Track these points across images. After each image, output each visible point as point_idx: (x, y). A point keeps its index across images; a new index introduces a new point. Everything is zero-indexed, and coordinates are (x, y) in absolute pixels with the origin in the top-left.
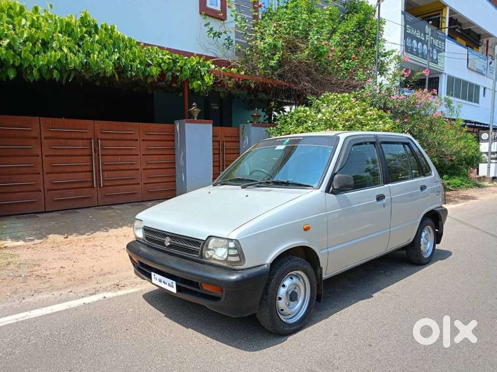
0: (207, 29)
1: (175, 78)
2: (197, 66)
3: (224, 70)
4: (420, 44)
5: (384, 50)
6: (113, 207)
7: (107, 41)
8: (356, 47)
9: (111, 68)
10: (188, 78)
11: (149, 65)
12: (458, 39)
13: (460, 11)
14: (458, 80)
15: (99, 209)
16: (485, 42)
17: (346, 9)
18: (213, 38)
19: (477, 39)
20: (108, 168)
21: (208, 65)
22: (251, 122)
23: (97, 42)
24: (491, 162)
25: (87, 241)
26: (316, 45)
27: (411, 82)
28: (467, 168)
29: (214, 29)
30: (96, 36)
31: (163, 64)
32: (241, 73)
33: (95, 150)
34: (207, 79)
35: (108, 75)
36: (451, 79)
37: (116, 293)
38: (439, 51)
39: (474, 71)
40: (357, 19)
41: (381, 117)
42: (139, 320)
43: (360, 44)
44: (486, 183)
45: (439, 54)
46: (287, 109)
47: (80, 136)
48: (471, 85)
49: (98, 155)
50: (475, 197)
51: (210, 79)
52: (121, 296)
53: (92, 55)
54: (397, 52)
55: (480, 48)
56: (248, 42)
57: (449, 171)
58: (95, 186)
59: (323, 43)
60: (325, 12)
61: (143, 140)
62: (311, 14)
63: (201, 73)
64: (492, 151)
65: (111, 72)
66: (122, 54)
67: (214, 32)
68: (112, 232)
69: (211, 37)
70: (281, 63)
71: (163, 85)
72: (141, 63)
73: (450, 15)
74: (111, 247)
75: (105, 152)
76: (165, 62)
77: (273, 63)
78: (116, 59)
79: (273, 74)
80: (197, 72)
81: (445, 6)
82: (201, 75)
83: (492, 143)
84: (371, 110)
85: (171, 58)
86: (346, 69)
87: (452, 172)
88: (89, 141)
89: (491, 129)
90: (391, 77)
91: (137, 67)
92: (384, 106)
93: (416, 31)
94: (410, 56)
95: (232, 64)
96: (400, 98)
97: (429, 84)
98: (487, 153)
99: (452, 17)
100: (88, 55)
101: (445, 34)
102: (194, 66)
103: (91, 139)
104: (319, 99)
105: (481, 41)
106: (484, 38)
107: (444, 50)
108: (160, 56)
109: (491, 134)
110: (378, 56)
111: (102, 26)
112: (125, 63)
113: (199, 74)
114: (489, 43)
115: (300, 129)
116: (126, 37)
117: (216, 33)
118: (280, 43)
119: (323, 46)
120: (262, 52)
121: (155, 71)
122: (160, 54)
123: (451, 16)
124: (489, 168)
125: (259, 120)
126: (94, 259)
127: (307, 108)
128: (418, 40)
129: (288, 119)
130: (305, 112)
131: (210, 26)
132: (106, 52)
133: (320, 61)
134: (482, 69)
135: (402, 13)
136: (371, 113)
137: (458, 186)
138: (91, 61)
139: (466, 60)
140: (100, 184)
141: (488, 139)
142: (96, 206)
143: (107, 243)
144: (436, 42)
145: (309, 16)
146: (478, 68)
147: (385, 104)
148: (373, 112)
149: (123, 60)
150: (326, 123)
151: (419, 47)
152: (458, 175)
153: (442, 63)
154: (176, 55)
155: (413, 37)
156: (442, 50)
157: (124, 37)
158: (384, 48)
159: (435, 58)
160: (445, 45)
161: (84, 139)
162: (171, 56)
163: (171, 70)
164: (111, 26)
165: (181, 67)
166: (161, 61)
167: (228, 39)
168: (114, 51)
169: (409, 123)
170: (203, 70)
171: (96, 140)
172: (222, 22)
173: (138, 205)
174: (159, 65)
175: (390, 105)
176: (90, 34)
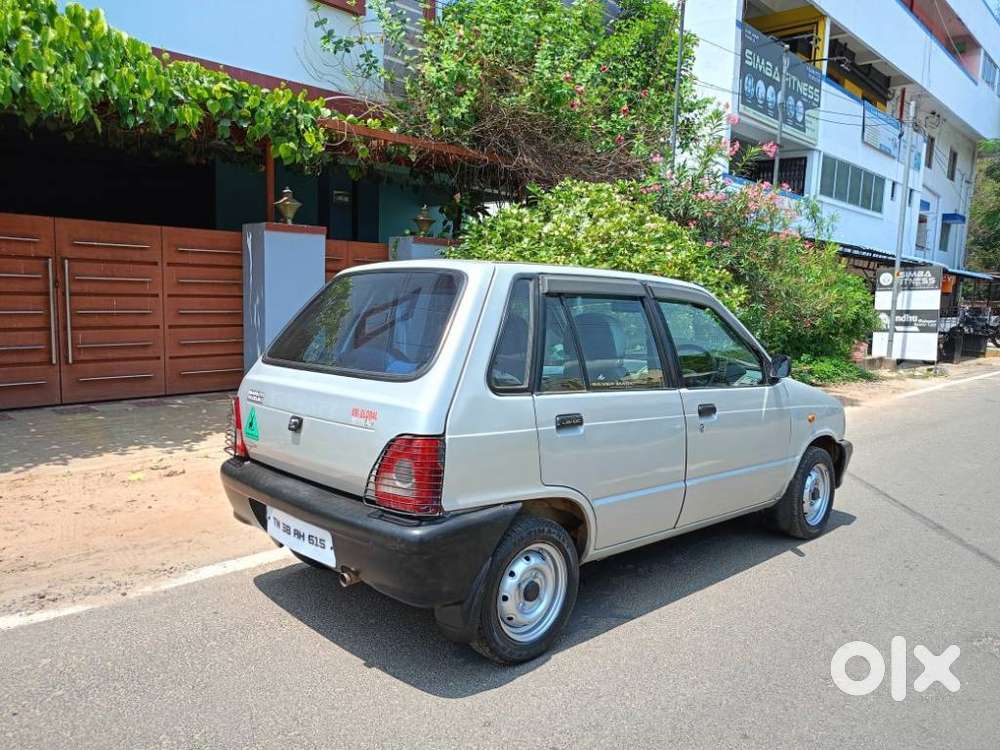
0: (321, 32)
1: (238, 133)
2: (289, 111)
3: (350, 122)
4: (771, 89)
5: (695, 97)
6: (93, 407)
7: (75, 44)
8: (634, 88)
9: (81, 106)
10: (267, 135)
11: (178, 102)
12: (847, 83)
13: (851, 29)
14: (844, 165)
15: (61, 413)
16: (898, 93)
17: (622, 9)
18: (335, 52)
19: (883, 85)
20: (84, 321)
21: (317, 108)
22: (412, 234)
23: (52, 45)
24: (895, 331)
25: (14, 485)
26: (547, 79)
27: (740, 165)
28: (848, 342)
29: (334, 34)
30: (50, 30)
31: (210, 102)
32: (391, 130)
33: (56, 281)
34: (309, 138)
35: (76, 119)
36: (829, 163)
37: (30, 617)
38: (807, 107)
39: (875, 148)
40: (641, 32)
41: (673, 236)
42: (54, 687)
43: (646, 83)
44: (884, 372)
45: (807, 112)
46: (492, 208)
47: (20, 250)
48: (869, 175)
49: (64, 294)
50: (857, 401)
51: (318, 139)
52: (37, 626)
53: (35, 74)
54: (715, 103)
55: (888, 103)
56: (407, 65)
57: (813, 346)
58: (54, 361)
59: (562, 77)
60: (574, 11)
61: (169, 264)
62: (544, 14)
63: (297, 124)
64: (899, 308)
65: (83, 113)
66: (112, 75)
67: (336, 40)
68: (77, 465)
69: (329, 50)
70: (477, 114)
71: (221, 145)
72: (157, 97)
73: (831, 35)
74: (64, 501)
75: (77, 288)
76: (214, 98)
77: (457, 112)
78: (98, 86)
79: (458, 134)
80: (288, 123)
81: (823, 16)
82: (298, 130)
83: (898, 292)
84: (653, 221)
85: (230, 88)
86: (610, 133)
87: (819, 348)
88: (43, 262)
89: (898, 264)
90: (702, 153)
91: (147, 104)
92: (685, 214)
93: (765, 62)
94: (751, 112)
95: (370, 109)
96: (716, 198)
97: (780, 170)
98: (888, 313)
99: (836, 40)
100: (26, 72)
101: (821, 72)
102: (280, 109)
103: (47, 258)
104: (552, 193)
105: (890, 89)
106: (895, 85)
107: (819, 104)
108: (206, 84)
109: (898, 275)
110: (679, 109)
111: (68, 10)
112: (118, 94)
113: (292, 127)
114: (906, 94)
115: (508, 253)
116: (125, 37)
117: (340, 41)
118: (473, 72)
119: (562, 82)
120: (435, 88)
121: (190, 115)
122: (206, 80)
123: (835, 37)
124: (891, 341)
125: (430, 230)
126: (12, 530)
127: (524, 211)
128: (769, 82)
129: (486, 232)
130: (519, 217)
131: (328, 27)
132: (72, 69)
133: (557, 113)
134: (889, 145)
135: (738, 24)
136: (652, 226)
137: (829, 377)
138: (34, 86)
139: (861, 128)
140: (67, 358)
141: (892, 285)
142: (57, 405)
143: (59, 491)
144: (803, 87)
145: (540, 17)
146: (883, 143)
147: (686, 209)
148: (658, 224)
149: (115, 89)
150: (559, 243)
151: (769, 96)
152: (829, 355)
153: (813, 130)
154: (243, 83)
155: (758, 75)
156: (814, 104)
157: (121, 37)
158: (695, 94)
159: (800, 119)
160: (820, 94)
161: (30, 257)
162: (231, 84)
163: (229, 116)
164: (91, 11)
165: (253, 111)
166: (206, 95)
167: (368, 55)
168: (95, 68)
169: (731, 250)
170: (304, 119)
171: (59, 259)
172: (355, 18)
173: (156, 404)
174: (202, 104)
175: (696, 211)
176: (36, 26)
